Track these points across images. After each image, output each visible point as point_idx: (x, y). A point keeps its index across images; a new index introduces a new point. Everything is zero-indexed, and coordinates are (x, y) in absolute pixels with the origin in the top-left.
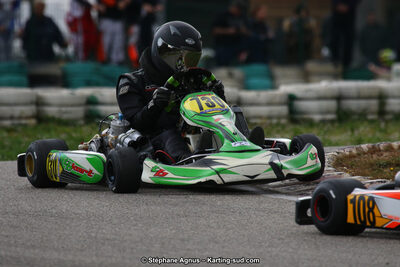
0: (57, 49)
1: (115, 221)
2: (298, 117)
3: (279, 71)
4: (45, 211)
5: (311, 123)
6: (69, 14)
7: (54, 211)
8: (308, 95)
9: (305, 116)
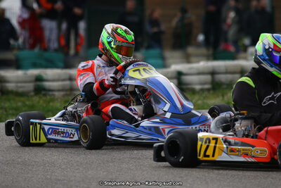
0: (12, 42)
1: (64, 167)
2: (184, 87)
3: (168, 54)
4: (13, 160)
5: (193, 92)
6: (20, 17)
7: (20, 160)
8: (192, 71)
9: (189, 86)
